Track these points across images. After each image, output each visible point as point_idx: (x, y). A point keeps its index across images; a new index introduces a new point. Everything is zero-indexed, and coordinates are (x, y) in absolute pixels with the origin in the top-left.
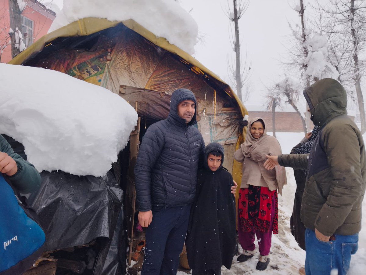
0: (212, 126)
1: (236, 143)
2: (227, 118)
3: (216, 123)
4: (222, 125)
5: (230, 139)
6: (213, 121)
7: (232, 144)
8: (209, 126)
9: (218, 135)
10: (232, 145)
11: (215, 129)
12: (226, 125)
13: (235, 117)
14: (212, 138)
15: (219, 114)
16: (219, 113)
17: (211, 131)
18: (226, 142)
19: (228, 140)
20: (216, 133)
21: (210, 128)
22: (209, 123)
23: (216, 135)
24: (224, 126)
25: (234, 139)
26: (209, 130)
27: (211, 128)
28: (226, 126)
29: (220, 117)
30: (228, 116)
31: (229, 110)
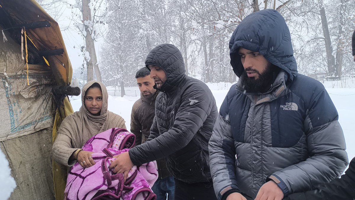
0: (11, 99)
1: (52, 127)
2: (34, 83)
3: (15, 93)
4: (26, 96)
5: (42, 121)
6: (10, 90)
7: (46, 129)
8: (6, 100)
9: (24, 116)
10: (45, 131)
11: (16, 104)
12: (33, 96)
13: (46, 82)
14: (14, 123)
15: (19, 75)
16: (19, 73)
17: (11, 110)
18: (36, 127)
19: (38, 124)
20: (21, 112)
21: (9, 105)
22: (5, 94)
23: (20, 116)
24: (30, 99)
25: (47, 120)
26: (7, 107)
27: (11, 103)
28: (33, 98)
29: (21, 82)
30: (35, 80)
31: (35, 68)
